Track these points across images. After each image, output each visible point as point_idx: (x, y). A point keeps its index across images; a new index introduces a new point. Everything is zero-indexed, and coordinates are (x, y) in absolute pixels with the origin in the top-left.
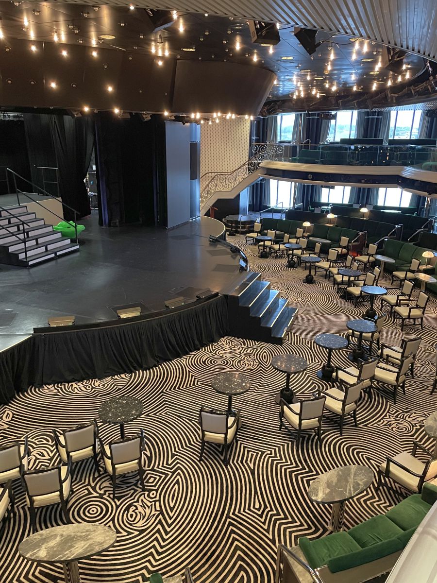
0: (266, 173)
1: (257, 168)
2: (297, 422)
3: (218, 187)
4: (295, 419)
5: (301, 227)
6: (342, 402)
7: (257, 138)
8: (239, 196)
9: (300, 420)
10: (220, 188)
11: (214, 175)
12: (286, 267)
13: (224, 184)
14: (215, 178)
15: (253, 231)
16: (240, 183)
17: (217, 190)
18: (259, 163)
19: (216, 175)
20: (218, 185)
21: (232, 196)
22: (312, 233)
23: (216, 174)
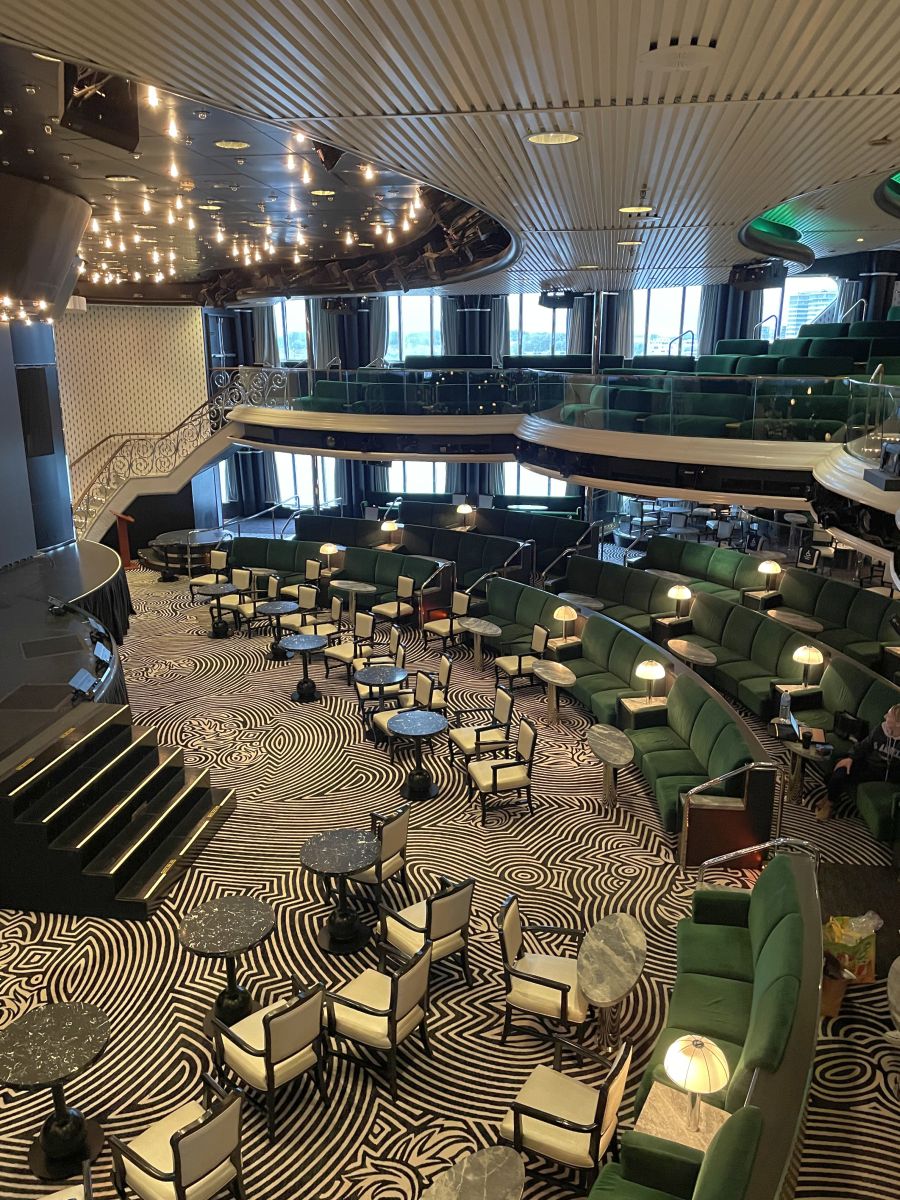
0: (244, 433)
1: (224, 423)
2: (262, 1072)
3: (134, 468)
4: (256, 1067)
5: (315, 555)
6: (386, 1018)
7: (229, 355)
8: (188, 486)
9: (269, 1066)
10: (140, 470)
11: (122, 442)
12: (266, 659)
13: (149, 461)
14: (124, 448)
15: (207, 571)
16: (188, 457)
17: (132, 475)
18: (227, 411)
19: (127, 441)
20: (134, 463)
21: (174, 488)
22: (343, 568)
23: (126, 438)
